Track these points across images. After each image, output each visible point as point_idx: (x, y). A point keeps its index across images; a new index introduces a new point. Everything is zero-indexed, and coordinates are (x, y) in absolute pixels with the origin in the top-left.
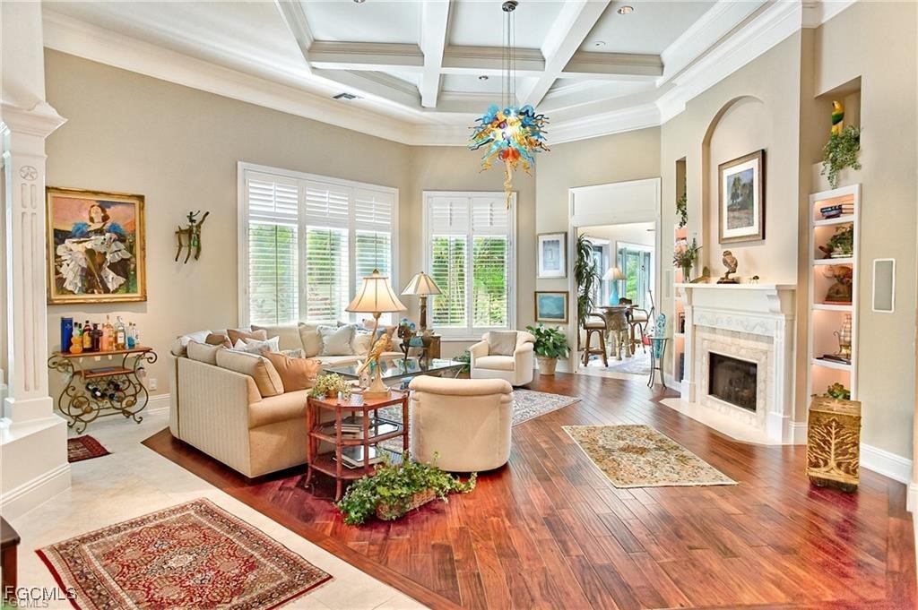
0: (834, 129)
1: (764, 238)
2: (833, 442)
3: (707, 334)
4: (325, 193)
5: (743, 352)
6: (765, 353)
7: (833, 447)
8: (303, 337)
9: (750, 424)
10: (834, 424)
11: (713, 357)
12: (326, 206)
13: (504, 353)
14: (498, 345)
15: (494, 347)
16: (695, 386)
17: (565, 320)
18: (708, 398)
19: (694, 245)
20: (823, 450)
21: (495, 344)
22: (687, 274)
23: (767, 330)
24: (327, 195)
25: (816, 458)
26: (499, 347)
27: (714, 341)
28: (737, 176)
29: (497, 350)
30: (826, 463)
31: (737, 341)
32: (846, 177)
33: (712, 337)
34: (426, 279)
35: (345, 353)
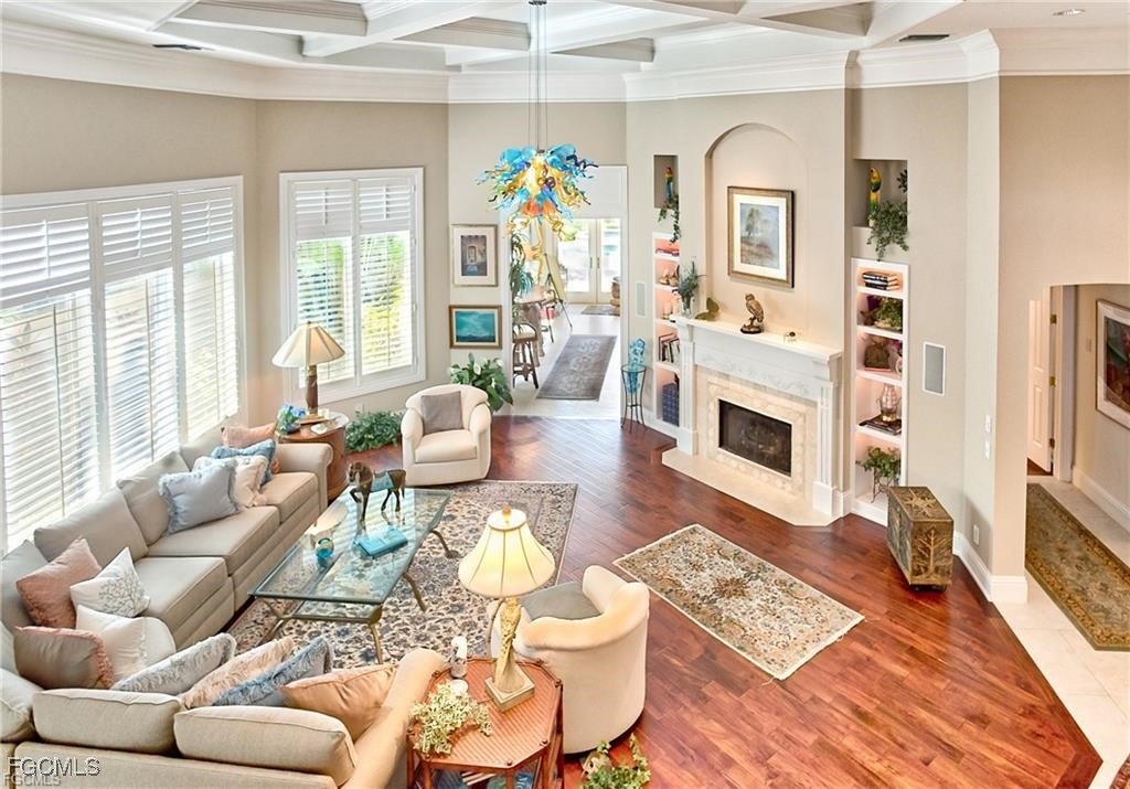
0: (873, 196)
1: (793, 286)
2: (932, 549)
3: (716, 378)
4: (133, 215)
5: (770, 408)
6: (803, 416)
7: (932, 553)
8: (136, 508)
9: (783, 488)
10: (933, 532)
11: (722, 404)
12: (138, 238)
13: (448, 426)
14: (436, 416)
15: (434, 419)
16: (697, 435)
17: (496, 344)
18: (719, 453)
19: (693, 271)
20: (923, 557)
21: (433, 414)
22: (688, 305)
23: (806, 392)
24: (137, 218)
25: (918, 566)
26: (440, 418)
27: (727, 389)
28: (755, 208)
29: (437, 424)
30: (926, 569)
31: (763, 395)
32: (892, 252)
33: (724, 383)
34: (318, 332)
35: (226, 513)
